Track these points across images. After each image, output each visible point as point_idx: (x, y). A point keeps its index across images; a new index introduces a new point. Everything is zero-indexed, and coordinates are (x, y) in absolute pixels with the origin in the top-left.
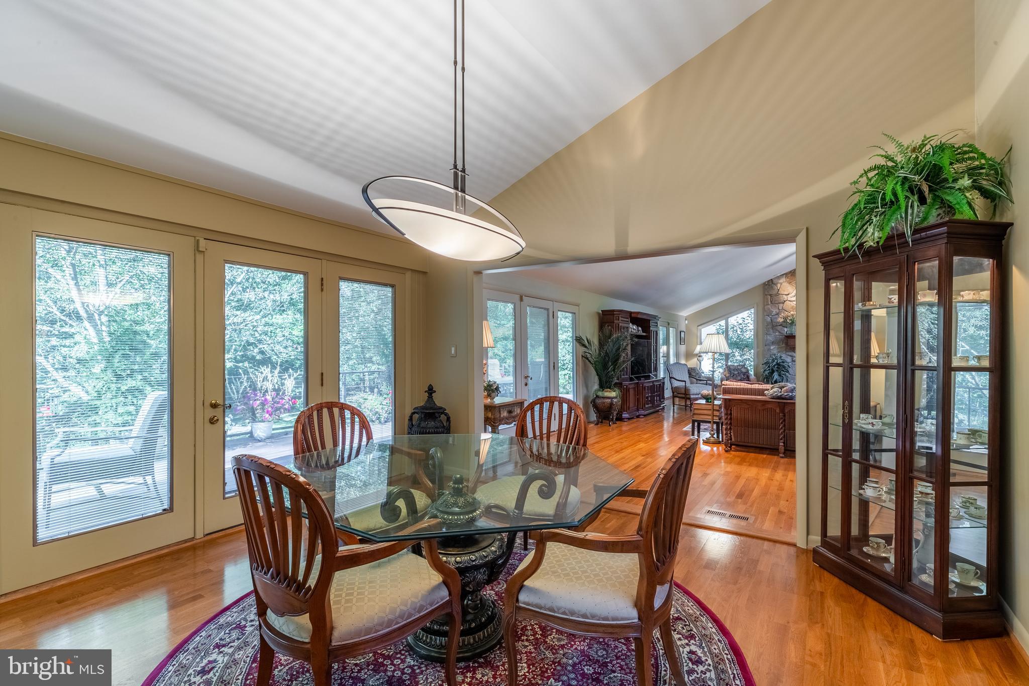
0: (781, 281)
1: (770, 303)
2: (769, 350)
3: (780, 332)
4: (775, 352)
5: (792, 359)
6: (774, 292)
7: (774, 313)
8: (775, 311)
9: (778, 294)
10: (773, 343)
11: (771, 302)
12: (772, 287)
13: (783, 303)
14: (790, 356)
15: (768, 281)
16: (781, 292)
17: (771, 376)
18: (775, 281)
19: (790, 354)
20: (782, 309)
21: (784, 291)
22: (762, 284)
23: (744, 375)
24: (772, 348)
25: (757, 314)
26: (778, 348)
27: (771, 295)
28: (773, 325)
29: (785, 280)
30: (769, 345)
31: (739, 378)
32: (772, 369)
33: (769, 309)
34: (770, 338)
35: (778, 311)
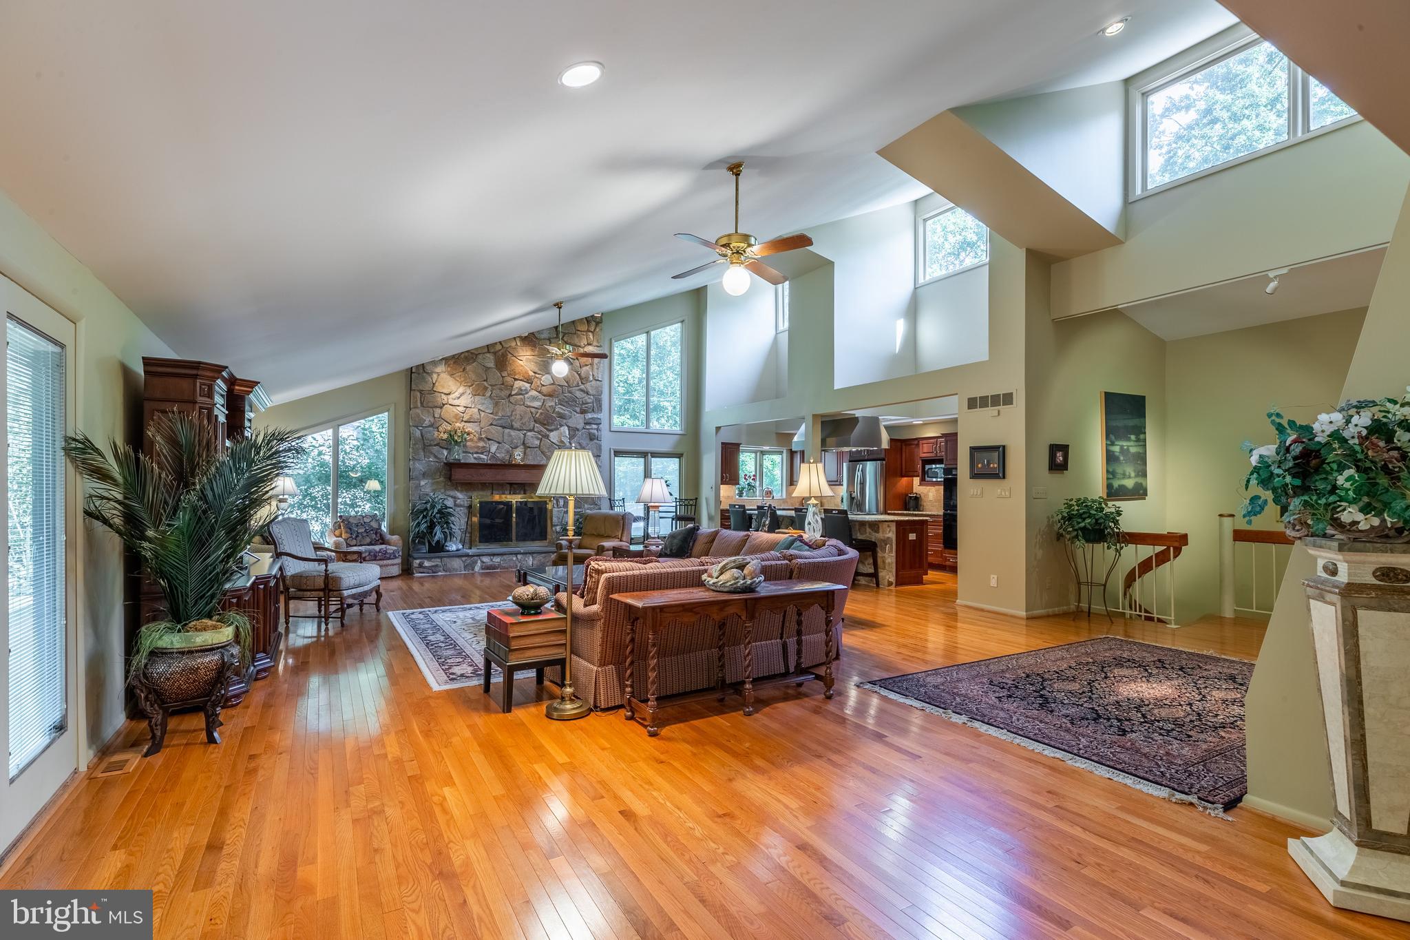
0: (439, 369)
1: (419, 404)
2: (418, 486)
3: (436, 457)
4: (428, 490)
5: (455, 502)
6: (427, 387)
7: (427, 423)
8: (428, 420)
9: (432, 391)
10: (424, 475)
11: (422, 403)
12: (424, 378)
13: (441, 408)
14: (452, 497)
15: (417, 367)
16: (438, 388)
17: (431, 533)
18: (428, 368)
19: (452, 493)
20: (440, 417)
21: (443, 387)
22: (407, 370)
23: (376, 534)
24: (422, 483)
25: (393, 423)
26: (433, 484)
27: (421, 392)
28: (425, 445)
29: (444, 369)
30: (417, 478)
31: (368, 540)
32: (431, 521)
33: (418, 416)
34: (420, 466)
35: (432, 420)
